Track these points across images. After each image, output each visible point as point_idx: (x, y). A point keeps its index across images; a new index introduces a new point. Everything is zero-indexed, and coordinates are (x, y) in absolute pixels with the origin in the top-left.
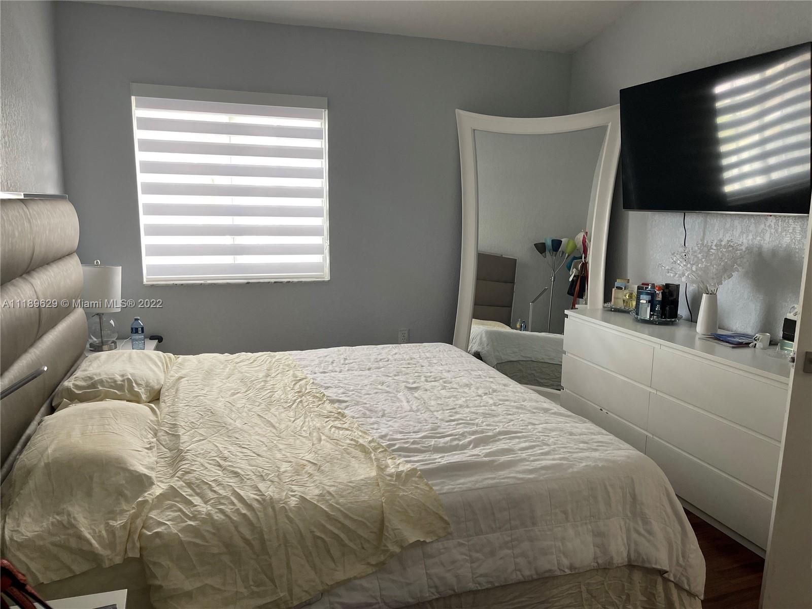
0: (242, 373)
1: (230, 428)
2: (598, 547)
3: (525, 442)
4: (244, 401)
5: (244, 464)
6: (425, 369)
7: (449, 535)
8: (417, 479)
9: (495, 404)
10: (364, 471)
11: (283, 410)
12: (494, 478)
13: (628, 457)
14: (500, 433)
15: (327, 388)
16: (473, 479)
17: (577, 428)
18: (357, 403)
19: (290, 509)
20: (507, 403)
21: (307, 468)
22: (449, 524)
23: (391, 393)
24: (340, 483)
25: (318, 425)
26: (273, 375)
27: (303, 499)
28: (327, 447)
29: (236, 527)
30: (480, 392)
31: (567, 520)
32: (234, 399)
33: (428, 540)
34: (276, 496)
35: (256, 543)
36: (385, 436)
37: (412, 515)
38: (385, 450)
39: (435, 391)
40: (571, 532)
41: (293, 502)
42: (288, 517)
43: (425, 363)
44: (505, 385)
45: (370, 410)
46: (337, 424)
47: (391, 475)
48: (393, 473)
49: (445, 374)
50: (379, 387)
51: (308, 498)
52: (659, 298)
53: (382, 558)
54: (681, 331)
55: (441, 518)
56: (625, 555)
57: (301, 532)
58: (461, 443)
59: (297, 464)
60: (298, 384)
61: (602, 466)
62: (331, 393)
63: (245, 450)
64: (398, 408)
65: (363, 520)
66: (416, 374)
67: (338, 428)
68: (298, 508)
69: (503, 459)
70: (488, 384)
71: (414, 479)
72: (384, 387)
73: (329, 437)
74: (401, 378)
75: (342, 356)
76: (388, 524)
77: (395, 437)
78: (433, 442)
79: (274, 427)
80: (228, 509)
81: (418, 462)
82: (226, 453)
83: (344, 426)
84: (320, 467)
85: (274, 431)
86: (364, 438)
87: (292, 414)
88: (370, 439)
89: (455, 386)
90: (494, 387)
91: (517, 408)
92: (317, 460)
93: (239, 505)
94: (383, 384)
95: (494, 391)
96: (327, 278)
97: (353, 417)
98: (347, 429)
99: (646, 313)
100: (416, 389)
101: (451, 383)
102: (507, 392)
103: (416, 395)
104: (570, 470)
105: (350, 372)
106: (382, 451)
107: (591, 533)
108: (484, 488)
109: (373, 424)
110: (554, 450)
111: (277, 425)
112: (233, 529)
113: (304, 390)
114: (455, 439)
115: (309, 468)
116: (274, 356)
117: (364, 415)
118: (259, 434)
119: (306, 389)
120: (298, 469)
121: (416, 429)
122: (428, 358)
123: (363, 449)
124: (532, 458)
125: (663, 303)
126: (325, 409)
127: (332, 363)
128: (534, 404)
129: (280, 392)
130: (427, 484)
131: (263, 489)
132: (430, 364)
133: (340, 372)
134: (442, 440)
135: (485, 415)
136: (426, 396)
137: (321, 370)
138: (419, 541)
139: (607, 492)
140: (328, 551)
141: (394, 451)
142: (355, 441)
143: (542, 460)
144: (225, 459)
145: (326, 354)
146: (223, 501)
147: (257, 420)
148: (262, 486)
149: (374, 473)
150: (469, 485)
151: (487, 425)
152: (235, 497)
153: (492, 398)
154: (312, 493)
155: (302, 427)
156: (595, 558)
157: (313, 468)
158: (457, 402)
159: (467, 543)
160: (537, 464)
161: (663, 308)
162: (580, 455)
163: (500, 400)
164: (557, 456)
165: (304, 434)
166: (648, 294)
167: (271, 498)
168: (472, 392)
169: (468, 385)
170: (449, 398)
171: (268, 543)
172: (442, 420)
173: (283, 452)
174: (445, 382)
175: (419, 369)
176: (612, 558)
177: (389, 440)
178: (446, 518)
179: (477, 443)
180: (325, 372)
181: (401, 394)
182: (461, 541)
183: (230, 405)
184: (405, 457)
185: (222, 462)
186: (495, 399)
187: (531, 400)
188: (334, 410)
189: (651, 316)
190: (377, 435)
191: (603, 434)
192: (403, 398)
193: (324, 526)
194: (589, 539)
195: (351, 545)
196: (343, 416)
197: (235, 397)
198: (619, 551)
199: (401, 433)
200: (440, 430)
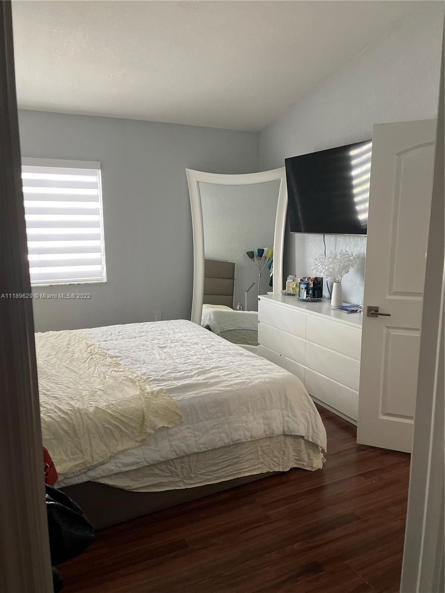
0: (52, 343)
1: (49, 374)
2: (266, 425)
3: (227, 371)
4: (55, 360)
5: (60, 393)
6: (171, 336)
7: (182, 423)
8: (163, 394)
9: (212, 353)
10: (132, 392)
11: (81, 363)
12: (207, 391)
13: (284, 376)
14: (213, 368)
15: (108, 350)
16: (196, 392)
17: (258, 363)
18: (128, 357)
19: (90, 413)
20: (219, 352)
21: (98, 393)
22: (181, 417)
23: (149, 350)
24: (118, 399)
25: (103, 370)
26: (72, 344)
27: (97, 408)
28: (110, 381)
29: (59, 425)
30: (204, 347)
31: (249, 412)
32: (49, 359)
33: (170, 427)
34: (81, 407)
35: (71, 432)
36: (145, 374)
37: (161, 413)
38: (145, 381)
39: (177, 348)
40: (251, 418)
41: (91, 410)
42: (89, 417)
43: (171, 332)
44: (219, 342)
45: (136, 361)
46: (115, 369)
47: (148, 393)
48: (149, 392)
49: (184, 338)
50: (142, 347)
51: (100, 407)
52: (312, 286)
53: (144, 437)
54: (325, 305)
55: (178, 414)
56: (281, 429)
57: (97, 425)
58: (190, 374)
59: (92, 391)
60: (89, 349)
61: (269, 381)
62: (111, 352)
63: (60, 386)
64: (153, 358)
65: (132, 417)
66: (166, 339)
67: (116, 371)
68: (95, 412)
69: (212, 381)
70: (209, 342)
71: (161, 394)
72: (144, 348)
73: (111, 376)
74: (156, 341)
75: (117, 331)
76: (147, 418)
77: (151, 374)
78: (173, 375)
79: (76, 373)
80: (53, 415)
81: (164, 385)
82: (48, 388)
83: (120, 370)
84: (106, 391)
85: (77, 375)
86: (132, 375)
87: (87, 365)
88: (136, 375)
89: (189, 344)
90: (212, 343)
91: (225, 354)
92: (104, 388)
93: (60, 413)
94: (143, 346)
95: (212, 346)
96: (105, 280)
97: (125, 365)
98: (121, 372)
99: (304, 295)
100: (165, 347)
101: (187, 343)
102: (220, 346)
103: (165, 351)
104: (250, 384)
105: (123, 340)
106: (143, 382)
107: (262, 418)
108: (202, 396)
109: (138, 368)
110: (243, 375)
111: (78, 372)
112: (57, 426)
113: (93, 351)
114: (187, 373)
115: (99, 393)
116: (72, 333)
117: (132, 363)
118: (67, 377)
119: (95, 351)
120: (93, 393)
121: (164, 369)
122: (173, 329)
123: (132, 381)
124: (230, 379)
125: (314, 289)
126: (107, 361)
127: (111, 335)
128: (235, 351)
129: (78, 353)
130: (169, 396)
131: (73, 404)
132: (174, 333)
133: (116, 340)
134: (179, 374)
135: (205, 359)
136: (170, 351)
137: (103, 340)
138: (164, 426)
139: (271, 395)
140: (113, 435)
141: (150, 381)
142: (127, 377)
143: (235, 380)
144: (48, 391)
145: (106, 330)
146: (50, 412)
147: (64, 369)
148: (72, 403)
149: (138, 393)
150: (193, 395)
151: (206, 364)
152: (57, 410)
153: (210, 350)
154: (102, 404)
155: (94, 372)
156: (265, 431)
157: (102, 392)
158: (190, 353)
159: (192, 427)
160: (232, 383)
161: (313, 292)
162: (257, 376)
163: (215, 351)
164: (244, 378)
165: (95, 375)
166: (305, 284)
167: (78, 408)
168: (198, 347)
169: (197, 344)
170: (185, 351)
171: (78, 432)
172: (179, 363)
173: (83, 386)
174: (183, 343)
175: (167, 336)
176: (274, 431)
177: (147, 376)
178: (180, 413)
179: (199, 374)
180: (106, 341)
181: (155, 350)
182: (189, 426)
183: (46, 362)
184: (157, 384)
185: (46, 393)
186: (212, 350)
187: (234, 349)
188: (113, 362)
189: (307, 297)
190: (140, 373)
191: (271, 365)
192: (156, 353)
193: (110, 422)
194: (261, 421)
195: (126, 431)
196: (119, 364)
197: (49, 357)
198: (278, 427)
199: (154, 371)
200: (178, 369)
